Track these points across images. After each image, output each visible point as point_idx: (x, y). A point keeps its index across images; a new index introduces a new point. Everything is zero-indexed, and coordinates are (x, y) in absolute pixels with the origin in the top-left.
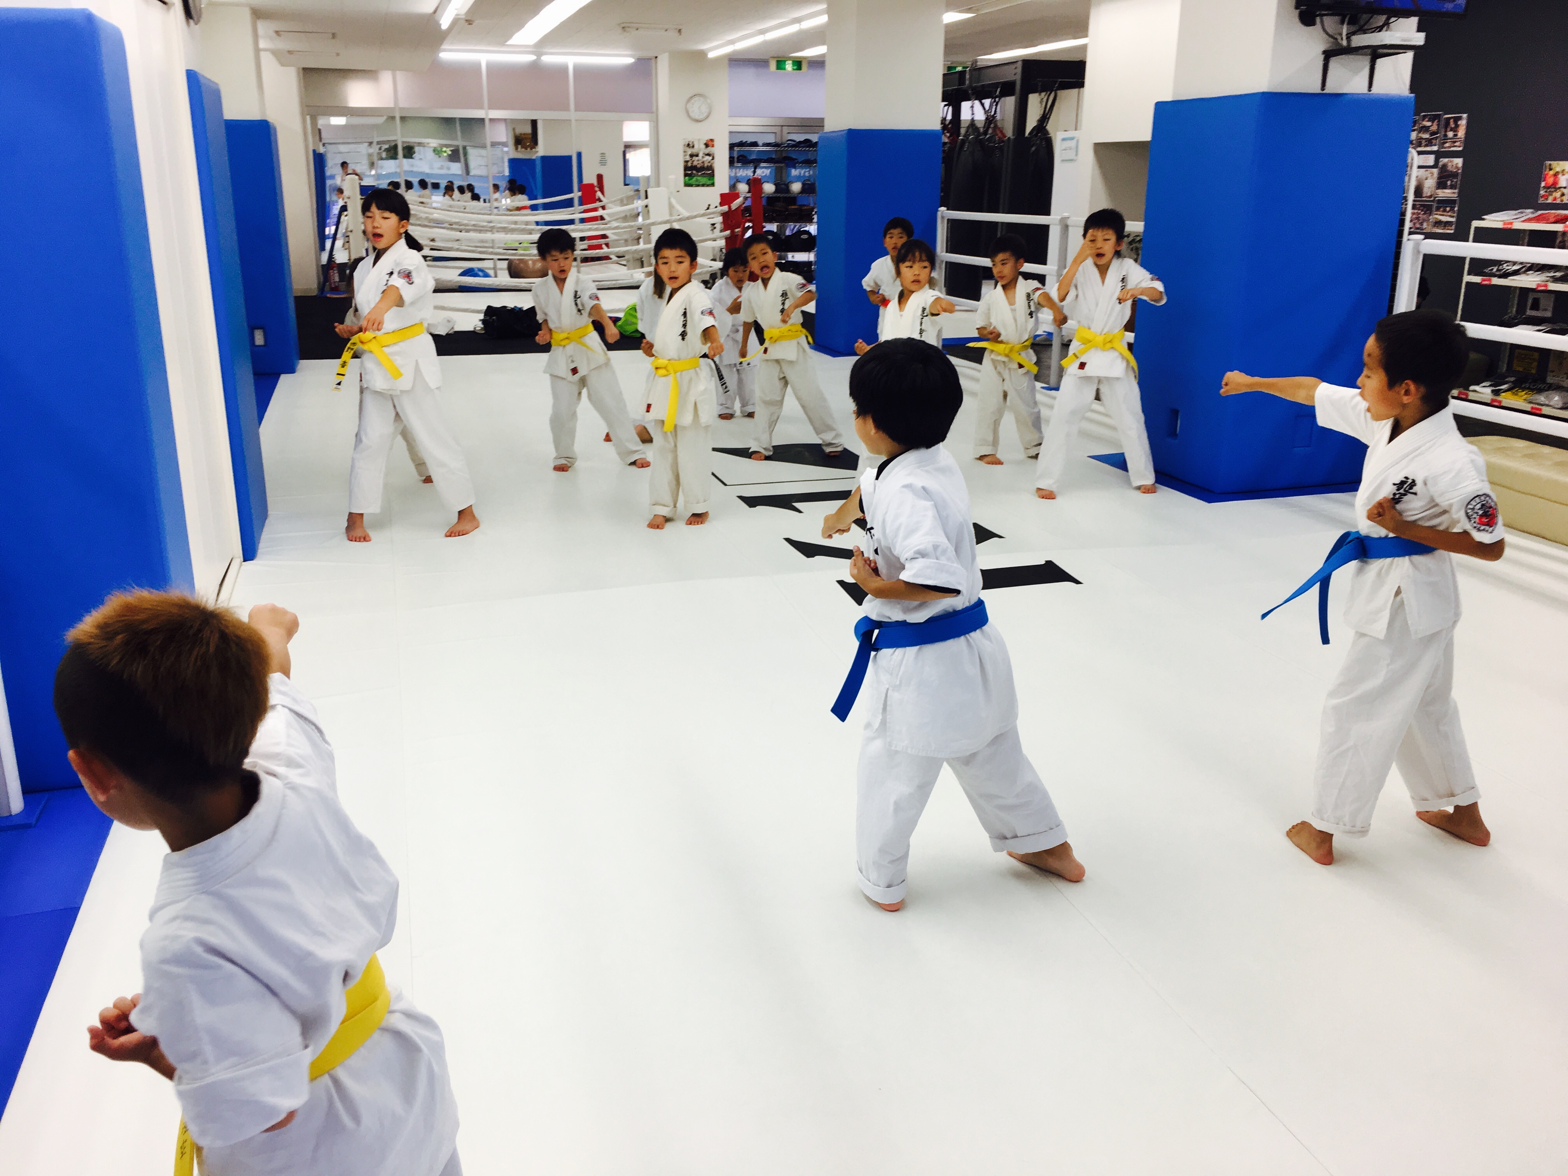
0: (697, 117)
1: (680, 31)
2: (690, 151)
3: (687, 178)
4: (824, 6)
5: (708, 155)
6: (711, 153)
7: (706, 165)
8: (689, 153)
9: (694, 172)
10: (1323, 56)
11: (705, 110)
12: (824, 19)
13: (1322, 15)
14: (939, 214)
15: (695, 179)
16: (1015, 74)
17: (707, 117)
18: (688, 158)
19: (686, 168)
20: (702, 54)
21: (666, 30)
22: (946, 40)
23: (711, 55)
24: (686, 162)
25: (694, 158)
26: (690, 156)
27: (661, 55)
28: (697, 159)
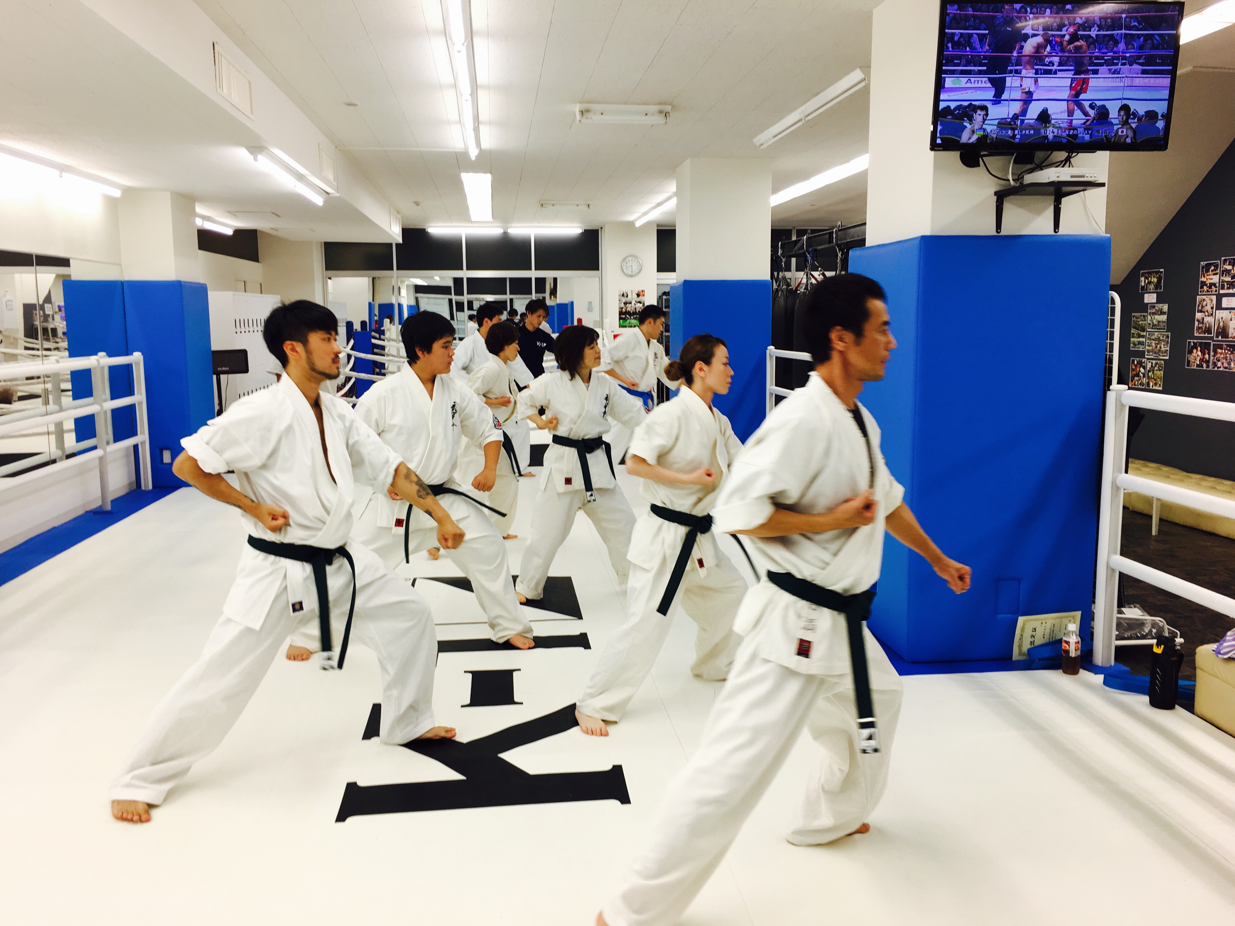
0: (630, 273)
1: (588, 205)
2: (624, 300)
3: (621, 321)
5: (640, 302)
6: (642, 301)
8: (624, 301)
9: (628, 316)
10: (996, 197)
11: (635, 268)
13: (984, 157)
14: (768, 352)
15: (628, 321)
17: (639, 272)
18: (622, 305)
19: (621, 313)
20: (631, 224)
21: (578, 206)
23: (638, 224)
24: (622, 308)
25: (628, 304)
26: (624, 303)
27: (604, 226)
28: (630, 305)
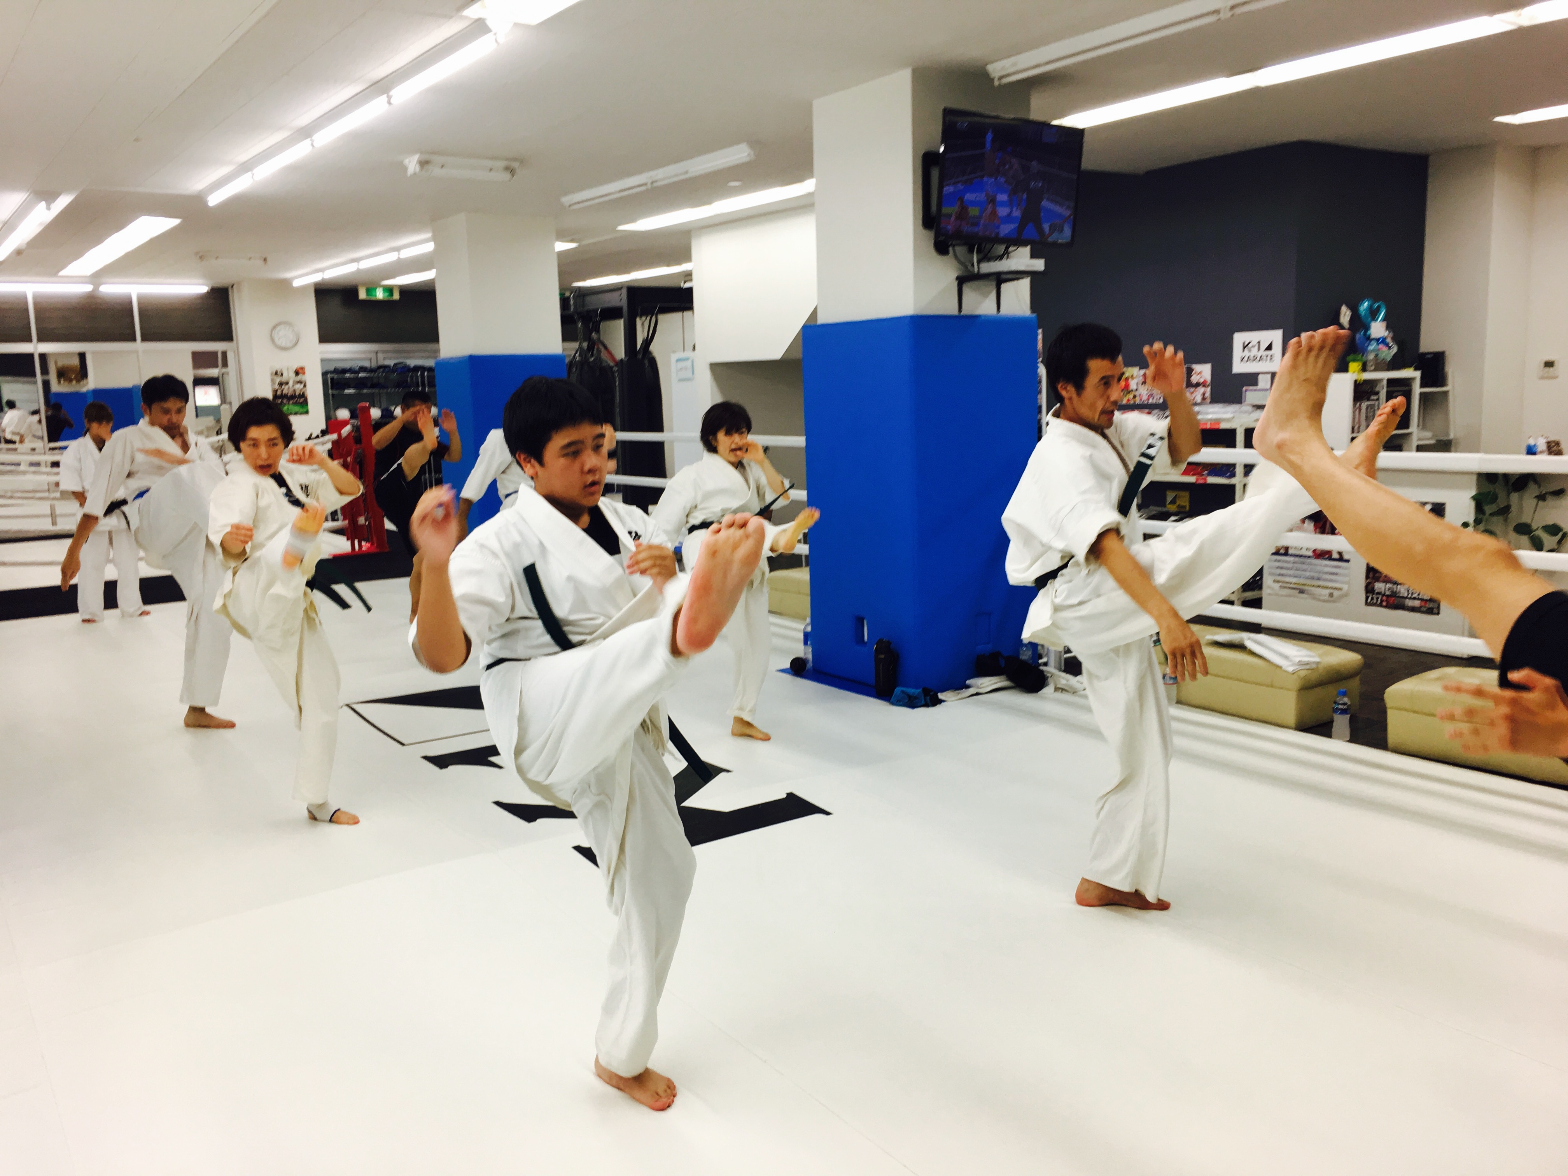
0: (284, 345)
1: (265, 260)
2: (278, 380)
4: (429, 235)
5: (300, 382)
6: (303, 381)
7: (297, 393)
9: (285, 401)
10: (957, 282)
11: (290, 339)
12: (430, 247)
13: (954, 246)
16: (621, 300)
17: (296, 344)
18: (277, 387)
20: (287, 282)
21: (250, 259)
22: (559, 266)
23: (296, 283)
24: (277, 391)
25: (283, 387)
26: (278, 384)
27: (239, 283)
28: (287, 387)
